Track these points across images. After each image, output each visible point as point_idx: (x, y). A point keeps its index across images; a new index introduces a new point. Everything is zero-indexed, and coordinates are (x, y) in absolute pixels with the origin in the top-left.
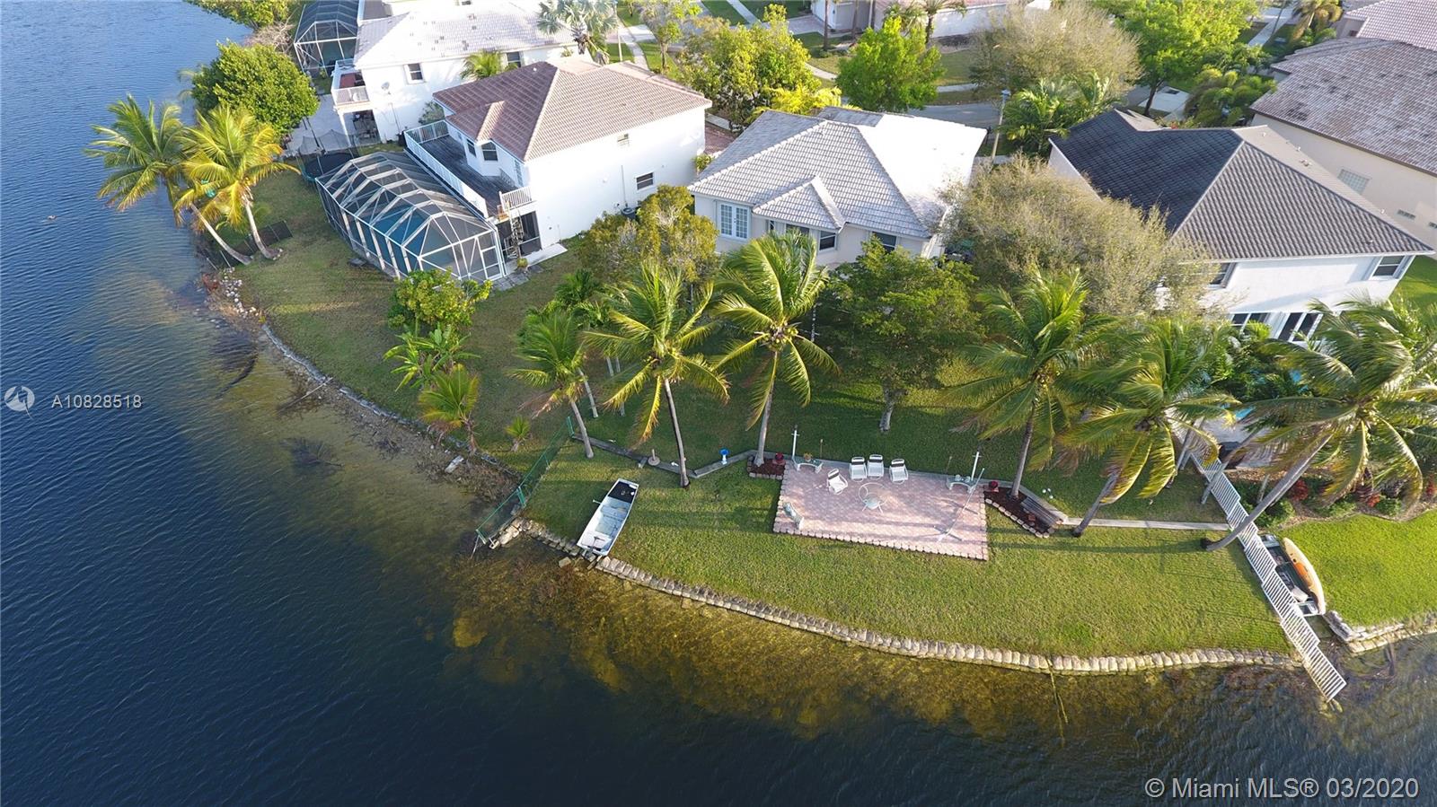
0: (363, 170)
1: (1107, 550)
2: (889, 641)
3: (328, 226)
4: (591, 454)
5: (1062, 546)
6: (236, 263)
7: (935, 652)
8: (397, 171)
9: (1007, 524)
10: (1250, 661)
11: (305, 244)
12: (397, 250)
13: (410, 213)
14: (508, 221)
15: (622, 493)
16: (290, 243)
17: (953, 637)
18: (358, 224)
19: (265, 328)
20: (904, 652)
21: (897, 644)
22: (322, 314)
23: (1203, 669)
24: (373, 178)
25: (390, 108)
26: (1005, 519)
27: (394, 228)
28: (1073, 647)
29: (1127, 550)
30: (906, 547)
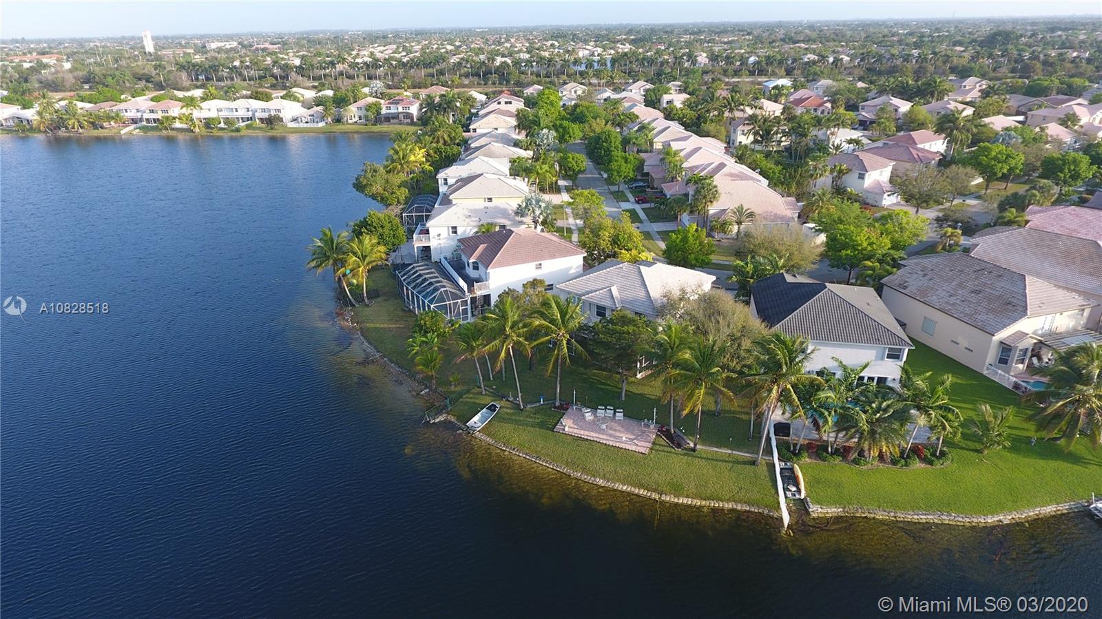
0: (418, 269)
1: (707, 459)
2: (589, 477)
3: (397, 294)
4: (484, 393)
5: (685, 454)
6: (353, 305)
7: (609, 484)
8: (433, 270)
9: (663, 443)
10: (756, 511)
11: (385, 300)
12: (423, 302)
13: (432, 287)
14: (476, 297)
15: (492, 408)
16: (379, 299)
17: (619, 480)
18: (410, 292)
19: (359, 332)
20: (595, 483)
21: (593, 479)
22: (385, 329)
23: (733, 510)
24: (421, 272)
25: (439, 246)
26: (663, 441)
27: (424, 293)
28: (673, 492)
29: (716, 460)
30: (611, 444)
